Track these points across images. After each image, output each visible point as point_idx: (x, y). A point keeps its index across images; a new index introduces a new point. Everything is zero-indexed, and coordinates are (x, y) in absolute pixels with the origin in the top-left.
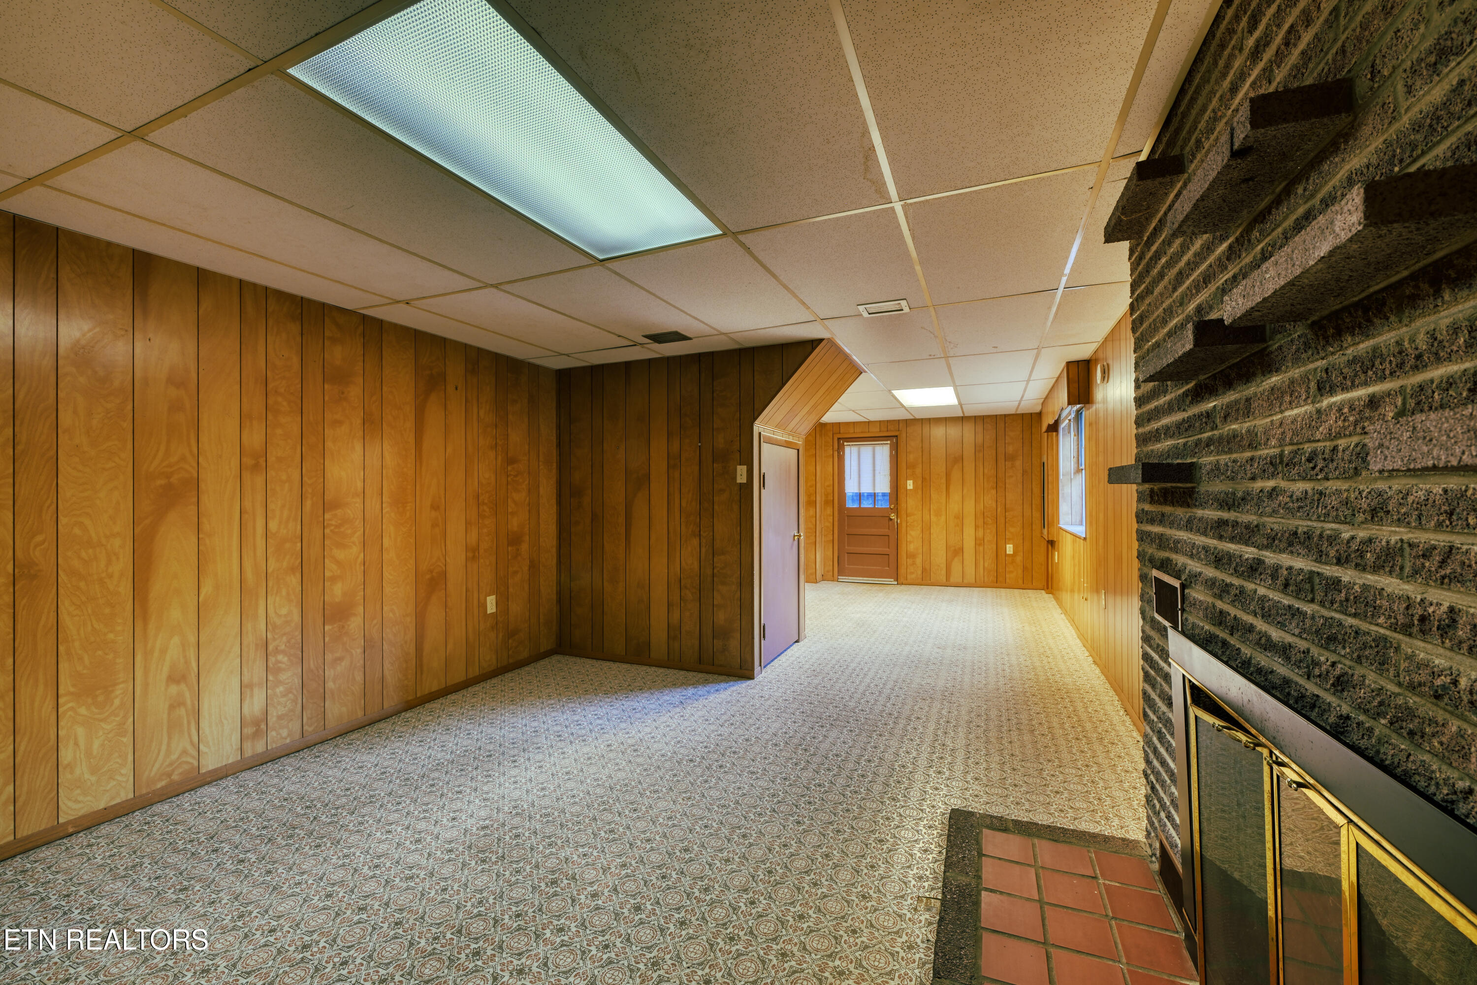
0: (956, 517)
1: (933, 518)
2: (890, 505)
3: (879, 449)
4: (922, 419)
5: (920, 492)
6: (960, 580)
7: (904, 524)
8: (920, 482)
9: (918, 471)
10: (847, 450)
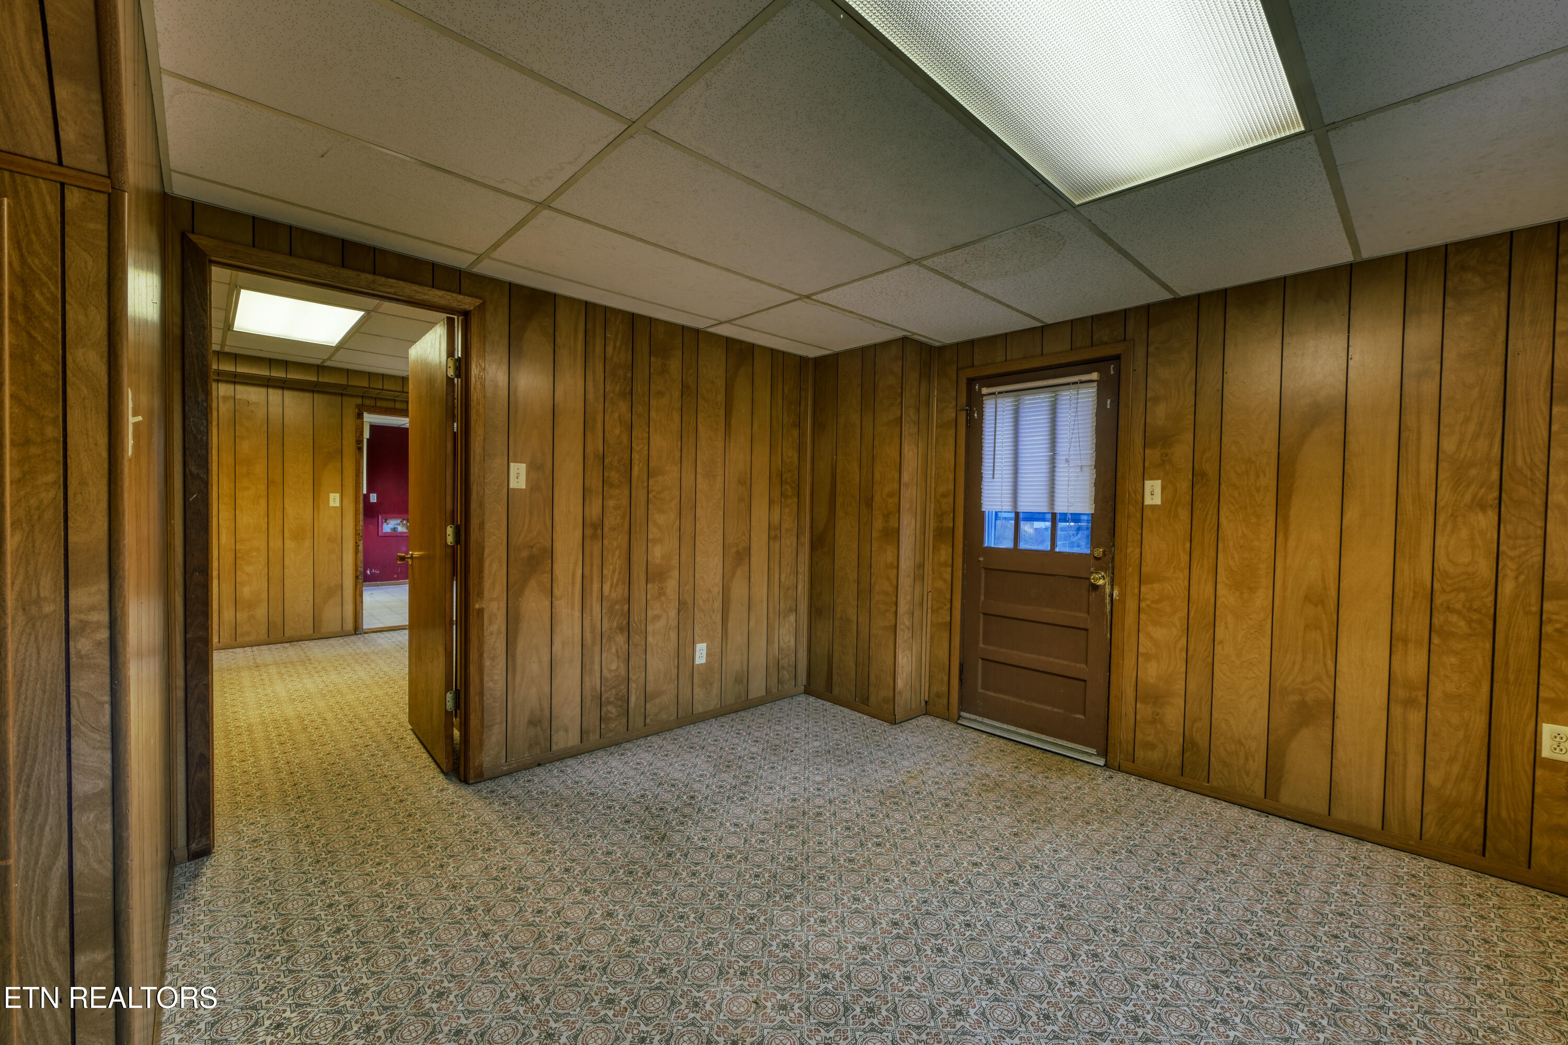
0: (1313, 598)
1: (1226, 597)
2: (1094, 543)
3: (1066, 396)
4: (1199, 296)
5: (1184, 514)
6: (1321, 807)
7: (1131, 605)
8: (1184, 485)
9: (1181, 451)
10: (989, 406)
